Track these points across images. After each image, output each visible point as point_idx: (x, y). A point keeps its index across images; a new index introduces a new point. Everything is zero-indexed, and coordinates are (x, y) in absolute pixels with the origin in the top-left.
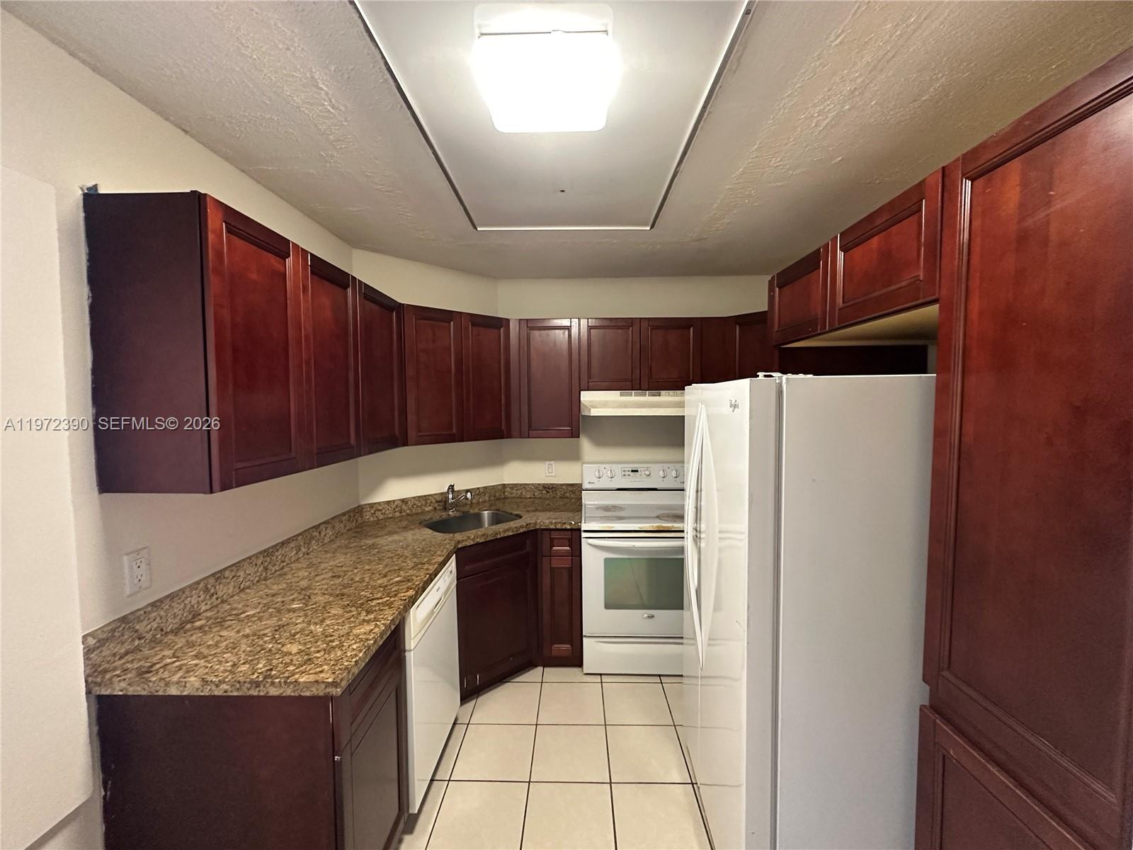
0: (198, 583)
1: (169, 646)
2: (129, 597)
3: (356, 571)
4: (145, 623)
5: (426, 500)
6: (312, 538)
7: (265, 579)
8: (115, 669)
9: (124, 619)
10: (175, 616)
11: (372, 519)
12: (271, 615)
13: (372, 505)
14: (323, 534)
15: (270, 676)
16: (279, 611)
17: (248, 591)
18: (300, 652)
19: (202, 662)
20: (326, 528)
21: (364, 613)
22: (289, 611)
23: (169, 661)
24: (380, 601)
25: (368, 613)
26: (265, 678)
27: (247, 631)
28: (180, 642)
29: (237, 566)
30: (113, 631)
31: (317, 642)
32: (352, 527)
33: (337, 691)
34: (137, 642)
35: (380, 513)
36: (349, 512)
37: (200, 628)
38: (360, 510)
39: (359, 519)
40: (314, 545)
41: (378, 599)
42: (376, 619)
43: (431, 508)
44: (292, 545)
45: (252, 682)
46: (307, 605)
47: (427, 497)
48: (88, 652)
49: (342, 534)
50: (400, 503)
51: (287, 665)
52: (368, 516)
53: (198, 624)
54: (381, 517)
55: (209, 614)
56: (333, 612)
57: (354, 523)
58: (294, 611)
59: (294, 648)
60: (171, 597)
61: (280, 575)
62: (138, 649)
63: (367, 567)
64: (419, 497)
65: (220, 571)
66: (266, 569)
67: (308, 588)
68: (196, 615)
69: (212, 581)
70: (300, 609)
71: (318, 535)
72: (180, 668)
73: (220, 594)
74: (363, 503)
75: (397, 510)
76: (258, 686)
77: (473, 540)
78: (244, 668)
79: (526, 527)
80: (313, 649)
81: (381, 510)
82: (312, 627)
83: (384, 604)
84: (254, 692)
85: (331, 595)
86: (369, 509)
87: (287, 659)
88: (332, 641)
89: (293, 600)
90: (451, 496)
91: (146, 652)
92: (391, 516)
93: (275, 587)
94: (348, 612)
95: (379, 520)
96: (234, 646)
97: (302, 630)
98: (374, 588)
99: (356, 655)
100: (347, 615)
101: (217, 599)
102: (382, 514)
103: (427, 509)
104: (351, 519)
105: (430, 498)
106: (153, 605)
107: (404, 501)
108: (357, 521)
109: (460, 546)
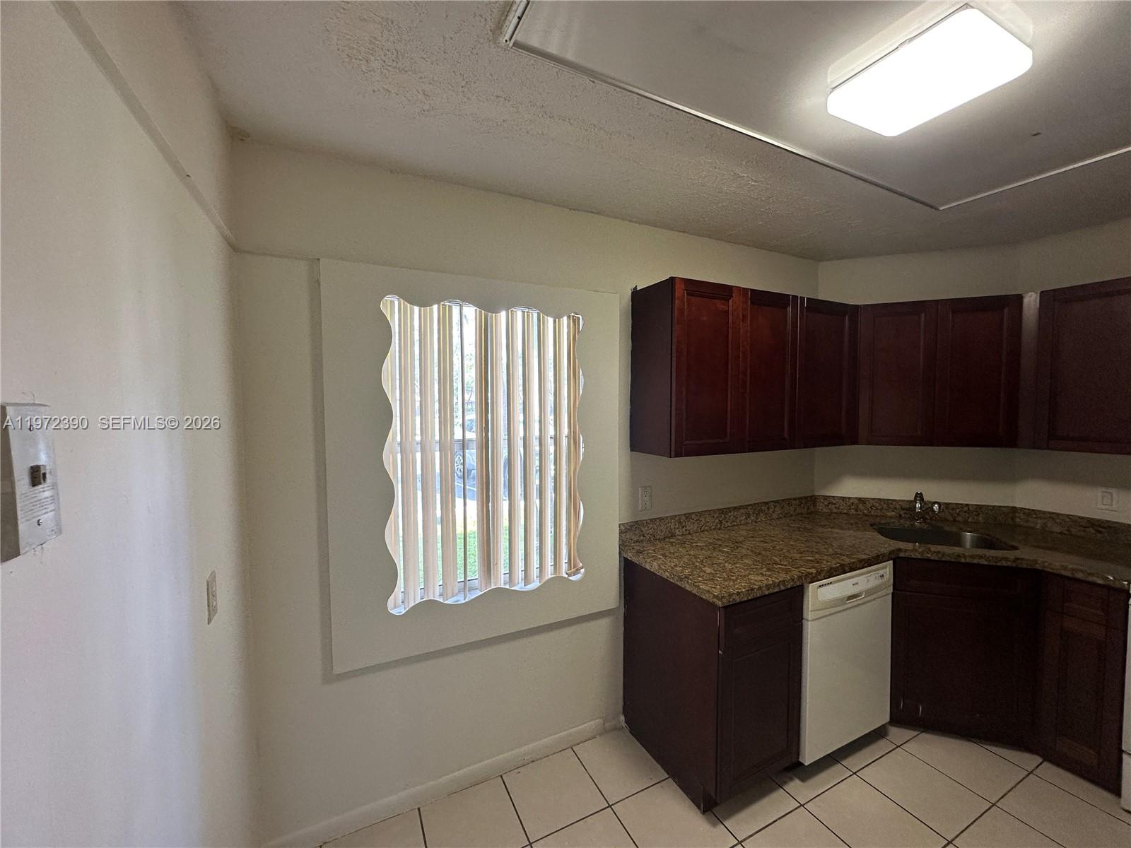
0: (676, 516)
1: (654, 545)
2: (641, 511)
3: (781, 543)
4: (646, 528)
5: (888, 505)
6: (761, 511)
7: (720, 529)
8: (630, 546)
9: (637, 522)
10: (662, 531)
11: (825, 510)
12: (709, 549)
13: (826, 498)
14: (771, 510)
15: (688, 578)
16: (714, 548)
17: (706, 532)
18: (711, 573)
19: (663, 558)
20: (775, 507)
21: (765, 569)
22: (720, 551)
23: (651, 551)
24: (783, 567)
25: (769, 570)
26: (685, 577)
27: (692, 553)
28: (659, 545)
29: (701, 513)
30: (632, 526)
31: (723, 572)
32: (803, 512)
33: (719, 603)
34: (642, 538)
35: (833, 506)
36: (801, 498)
37: (672, 543)
38: (813, 499)
39: (812, 508)
40: (762, 517)
41: (782, 565)
42: (769, 576)
43: (893, 513)
44: (742, 511)
45: (679, 577)
46: (732, 551)
47: (890, 502)
48: (621, 533)
49: (791, 515)
50: (856, 502)
51: (699, 576)
52: (821, 507)
53: (671, 540)
54: (835, 510)
55: (680, 537)
56: (746, 561)
57: (806, 509)
58: (723, 552)
59: (708, 570)
60: (661, 519)
61: (728, 530)
62: (642, 541)
63: (792, 543)
64: (880, 500)
65: (689, 514)
66: (721, 522)
67: (741, 543)
68: (673, 536)
69: (683, 518)
70: (727, 552)
71: (766, 509)
72: (653, 556)
73: (688, 528)
74: (817, 494)
75: (852, 507)
76: (681, 581)
77: (922, 553)
78: (679, 569)
79: (1014, 561)
80: (718, 575)
81: (835, 504)
82: (726, 565)
83: (783, 569)
84: (679, 583)
85: (752, 551)
86: (822, 500)
87: (701, 574)
88: (732, 576)
89: (727, 546)
90: (918, 505)
91: (645, 544)
92: (845, 511)
93: (722, 535)
94: (755, 565)
95: (832, 513)
96: (681, 557)
97: (720, 563)
98: (786, 557)
99: (740, 589)
100: (753, 566)
101: (686, 530)
102: (836, 508)
103: (889, 514)
104: (802, 505)
105: (894, 503)
106: (651, 520)
107: (861, 500)
108: (808, 508)
109: (902, 555)
